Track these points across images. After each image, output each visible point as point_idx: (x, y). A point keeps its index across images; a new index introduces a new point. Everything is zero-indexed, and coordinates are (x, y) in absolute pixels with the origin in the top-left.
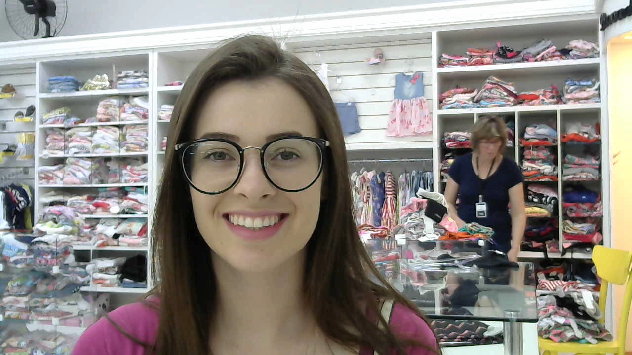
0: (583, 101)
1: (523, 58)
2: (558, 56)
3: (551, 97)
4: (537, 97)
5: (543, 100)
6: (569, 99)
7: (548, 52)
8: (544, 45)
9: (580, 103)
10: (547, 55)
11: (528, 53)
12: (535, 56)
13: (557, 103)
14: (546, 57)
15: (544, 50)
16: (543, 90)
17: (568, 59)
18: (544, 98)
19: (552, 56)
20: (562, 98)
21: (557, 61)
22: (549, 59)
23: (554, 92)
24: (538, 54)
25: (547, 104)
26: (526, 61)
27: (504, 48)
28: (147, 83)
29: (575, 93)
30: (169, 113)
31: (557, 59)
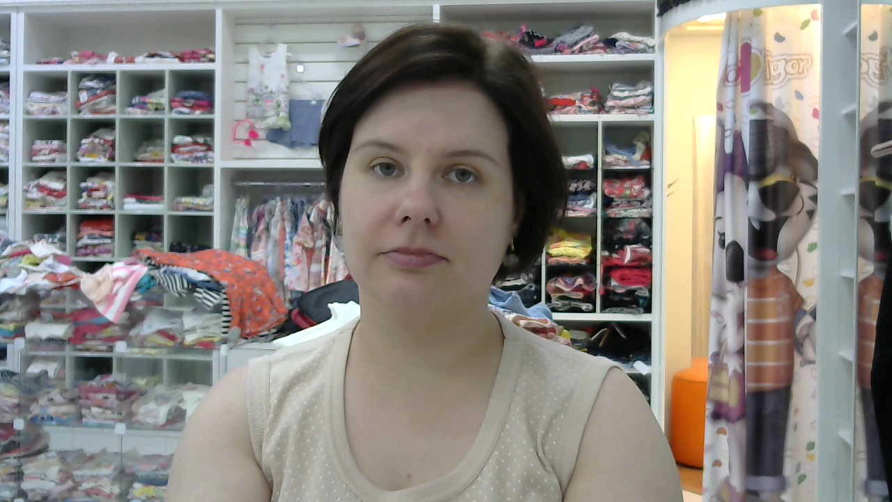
0: (631, 111)
1: (555, 49)
2: (601, 48)
3: (590, 103)
4: (572, 103)
5: (580, 107)
6: (613, 108)
7: (589, 43)
8: (583, 32)
9: (625, 113)
10: (587, 46)
11: (562, 42)
12: (571, 46)
13: (598, 112)
14: (586, 49)
15: (583, 39)
16: (580, 93)
17: (613, 53)
18: (582, 105)
19: (594, 48)
20: (605, 105)
21: (598, 55)
22: (590, 52)
23: (594, 97)
24: (576, 43)
25: (586, 112)
26: (559, 53)
27: (531, 34)
28: (9, 58)
30: (43, 105)
31: (599, 53)
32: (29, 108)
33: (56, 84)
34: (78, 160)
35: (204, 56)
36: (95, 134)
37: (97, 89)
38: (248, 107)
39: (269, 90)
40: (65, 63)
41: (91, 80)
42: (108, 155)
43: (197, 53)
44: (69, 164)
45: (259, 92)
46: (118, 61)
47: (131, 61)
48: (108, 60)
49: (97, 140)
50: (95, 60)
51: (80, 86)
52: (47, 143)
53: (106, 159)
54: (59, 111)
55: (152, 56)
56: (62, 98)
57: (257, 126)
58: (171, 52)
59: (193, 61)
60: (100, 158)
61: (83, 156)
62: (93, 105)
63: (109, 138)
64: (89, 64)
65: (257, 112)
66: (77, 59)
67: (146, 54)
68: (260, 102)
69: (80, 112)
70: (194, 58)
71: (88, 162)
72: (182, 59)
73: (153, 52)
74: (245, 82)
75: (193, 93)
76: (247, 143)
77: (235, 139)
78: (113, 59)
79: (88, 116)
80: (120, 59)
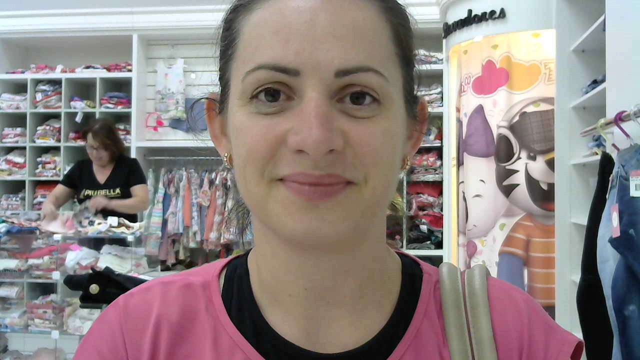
30: (10, 103)
33: (20, 88)
34: (35, 142)
35: (125, 68)
36: (47, 123)
37: (49, 91)
38: (156, 103)
39: (171, 91)
40: (26, 73)
41: (44, 85)
42: (55, 138)
43: (119, 66)
44: (28, 145)
45: (164, 92)
46: (63, 71)
47: (73, 71)
48: (56, 71)
49: (48, 128)
50: (47, 70)
51: (37, 89)
52: (13, 130)
53: (54, 141)
54: (22, 107)
55: (88, 68)
56: (24, 98)
57: (162, 117)
58: (102, 66)
59: (116, 71)
60: (50, 140)
61: (38, 139)
62: (46, 102)
63: (57, 126)
64: (44, 73)
65: (163, 107)
66: (35, 70)
67: (83, 66)
68: (164, 101)
69: (36, 107)
70: (117, 69)
71: (42, 143)
72: (109, 70)
73: (88, 65)
74: (154, 86)
75: (116, 94)
76: (155, 129)
77: (147, 127)
78: (60, 70)
79: (42, 110)
80: (65, 70)
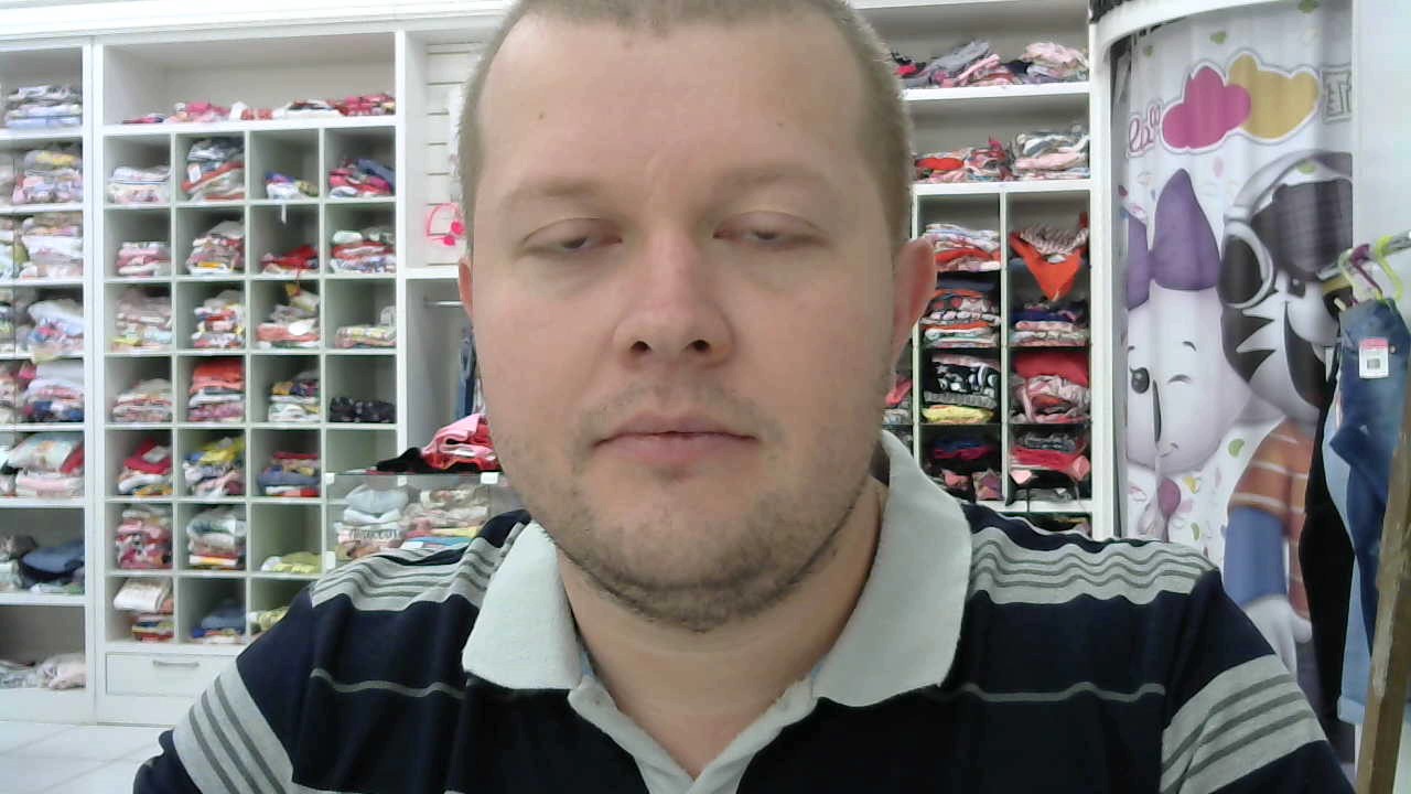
0: (1054, 175)
1: (930, 80)
2: (1004, 76)
3: (987, 164)
4: (958, 165)
5: (971, 171)
6: (1025, 171)
7: (983, 67)
8: (974, 51)
9: (1046, 179)
10: (980, 73)
11: (941, 68)
12: (954, 74)
13: (1001, 178)
14: (979, 78)
15: (974, 61)
16: (971, 149)
17: (1024, 83)
18: (973, 168)
19: (991, 76)
20: (1012, 167)
21: (999, 87)
22: (985, 82)
23: (994, 154)
24: (962, 69)
25: (979, 179)
26: (936, 87)
28: (80, 116)
29: (1037, 158)
30: (134, 188)
31: (1001, 83)
32: (113, 192)
33: (152, 155)
34: (188, 273)
35: (379, 105)
36: (214, 230)
37: (215, 161)
38: (449, 183)
40: (165, 122)
41: (206, 148)
42: (233, 263)
43: (368, 102)
44: (174, 279)
46: (246, 116)
47: (266, 116)
48: (231, 115)
49: (216, 241)
50: (212, 115)
51: (189, 157)
52: (141, 247)
53: (231, 270)
54: (159, 196)
55: (298, 107)
56: (162, 177)
58: (328, 102)
59: (360, 113)
60: (222, 268)
61: (196, 265)
62: (211, 185)
63: (235, 237)
64: (203, 121)
66: (185, 115)
67: (289, 105)
69: (189, 197)
70: (363, 109)
71: (203, 274)
72: (344, 111)
73: (299, 101)
74: (444, 144)
76: (448, 239)
77: (429, 234)
78: (239, 114)
79: (203, 203)
80: (249, 113)
